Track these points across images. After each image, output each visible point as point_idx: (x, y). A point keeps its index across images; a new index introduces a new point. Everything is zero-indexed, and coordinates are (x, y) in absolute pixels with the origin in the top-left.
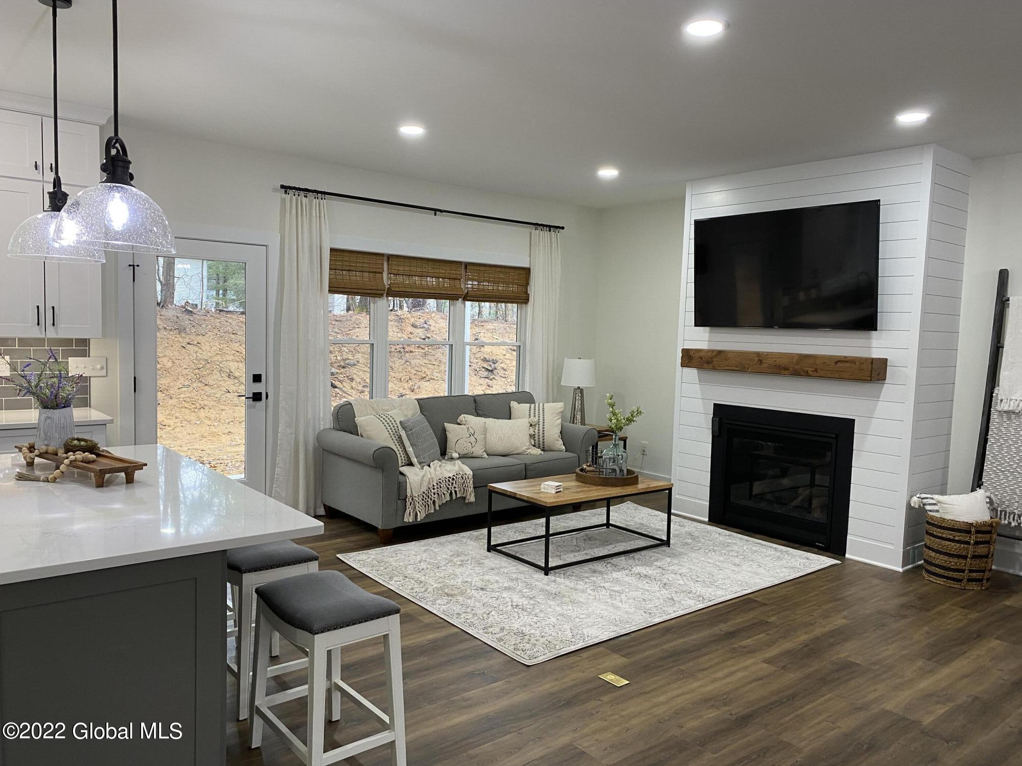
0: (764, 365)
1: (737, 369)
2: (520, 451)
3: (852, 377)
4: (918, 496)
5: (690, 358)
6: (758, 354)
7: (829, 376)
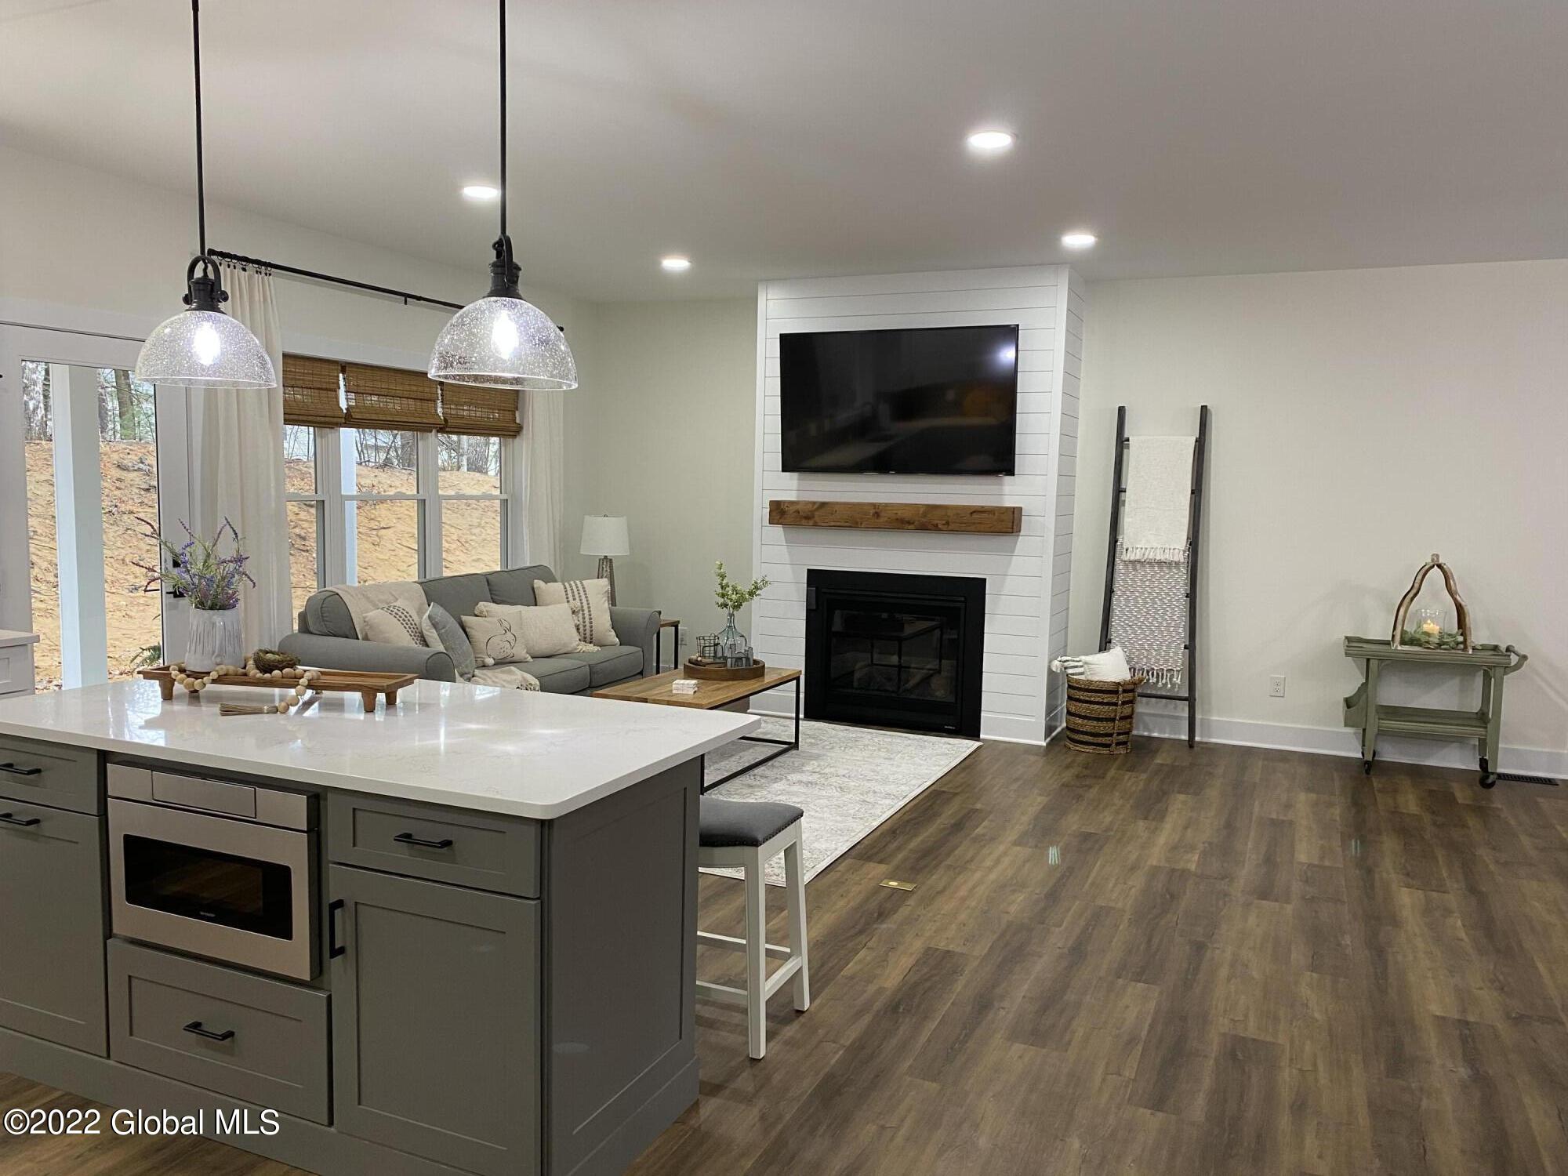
0: (881, 520)
1: (847, 524)
2: (570, 649)
3: (991, 530)
4: (1059, 659)
5: (779, 512)
6: (874, 505)
7: (963, 529)
